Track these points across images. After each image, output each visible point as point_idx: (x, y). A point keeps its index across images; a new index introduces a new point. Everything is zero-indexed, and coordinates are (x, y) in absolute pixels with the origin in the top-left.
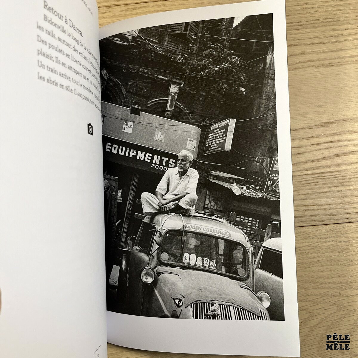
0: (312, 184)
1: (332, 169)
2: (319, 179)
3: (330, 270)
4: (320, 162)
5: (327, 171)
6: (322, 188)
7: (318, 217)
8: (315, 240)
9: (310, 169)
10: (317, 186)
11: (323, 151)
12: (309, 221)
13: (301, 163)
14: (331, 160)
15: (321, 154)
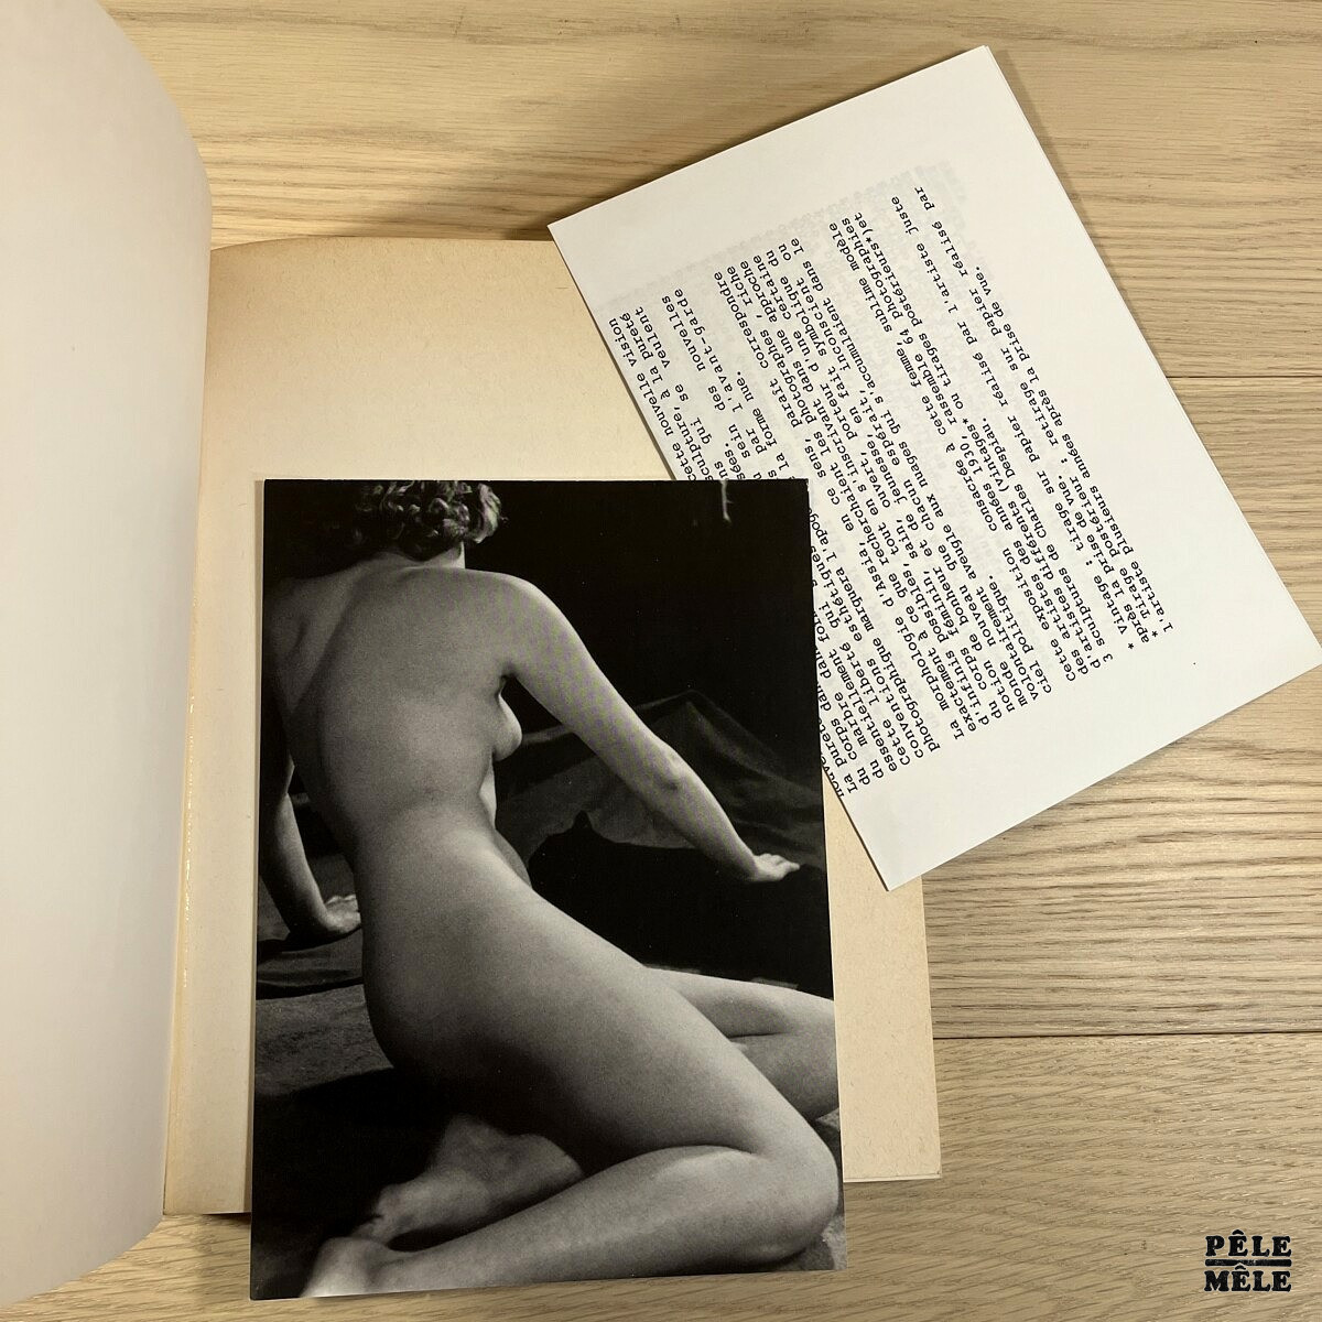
0: (1073, 915)
1: (1130, 877)
2: (1093, 902)
3: (1119, 1173)
4: (1098, 855)
5: (1115, 881)
6: (1102, 928)
7: (1086, 1012)
8: (1074, 1079)
9: (1067, 872)
10: (1088, 923)
11: (1105, 823)
12: (1062, 1022)
13: (1044, 852)
14: (1126, 850)
15: (1100, 833)
